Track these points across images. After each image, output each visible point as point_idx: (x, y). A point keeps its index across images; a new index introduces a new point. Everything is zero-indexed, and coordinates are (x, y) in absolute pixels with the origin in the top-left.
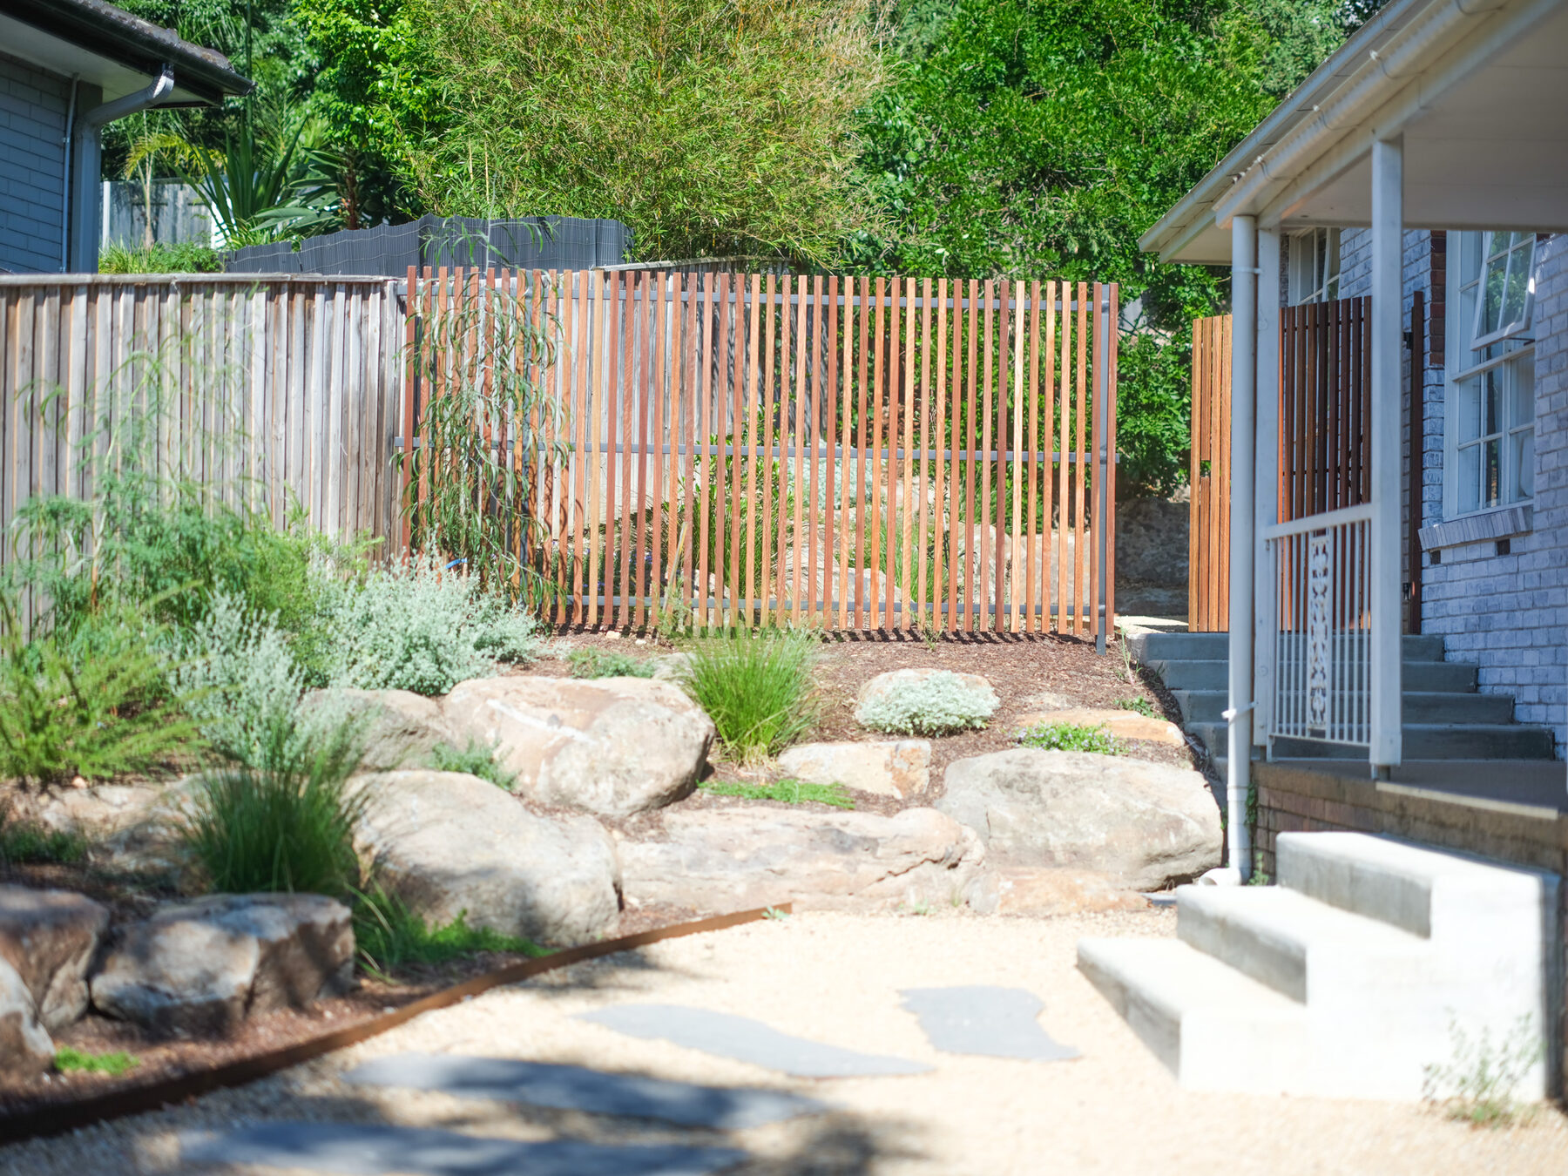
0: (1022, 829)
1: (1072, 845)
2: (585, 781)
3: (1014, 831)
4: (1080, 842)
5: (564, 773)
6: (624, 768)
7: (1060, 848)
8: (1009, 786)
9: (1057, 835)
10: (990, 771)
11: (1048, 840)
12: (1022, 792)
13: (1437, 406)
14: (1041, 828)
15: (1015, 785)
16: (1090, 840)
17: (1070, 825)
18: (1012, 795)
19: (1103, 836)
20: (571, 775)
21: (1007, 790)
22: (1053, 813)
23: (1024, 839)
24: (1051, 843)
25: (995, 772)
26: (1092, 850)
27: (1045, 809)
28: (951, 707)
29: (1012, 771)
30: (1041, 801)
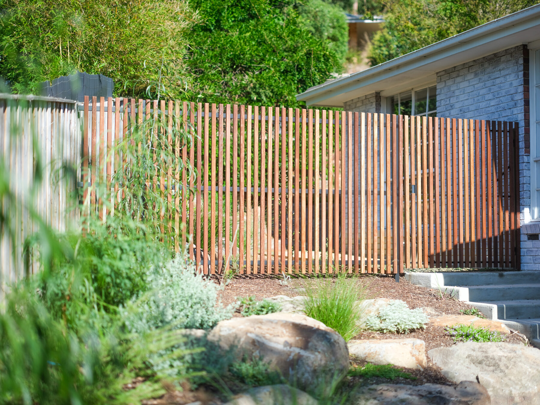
0: (498, 386)
1: (523, 393)
2: (312, 378)
3: (494, 387)
4: (527, 392)
5: (303, 374)
6: (328, 369)
7: (517, 395)
8: (480, 363)
9: (515, 388)
10: (466, 355)
11: (511, 391)
12: (489, 366)
13: (528, 172)
14: (507, 385)
15: (484, 363)
16: (531, 390)
17: (519, 383)
18: (483, 368)
19: (536, 387)
20: (306, 375)
21: (479, 365)
22: (510, 377)
23: (499, 391)
24: (513, 393)
25: (469, 356)
26: (532, 395)
27: (506, 375)
28: (413, 319)
29: (480, 355)
30: (502, 371)
